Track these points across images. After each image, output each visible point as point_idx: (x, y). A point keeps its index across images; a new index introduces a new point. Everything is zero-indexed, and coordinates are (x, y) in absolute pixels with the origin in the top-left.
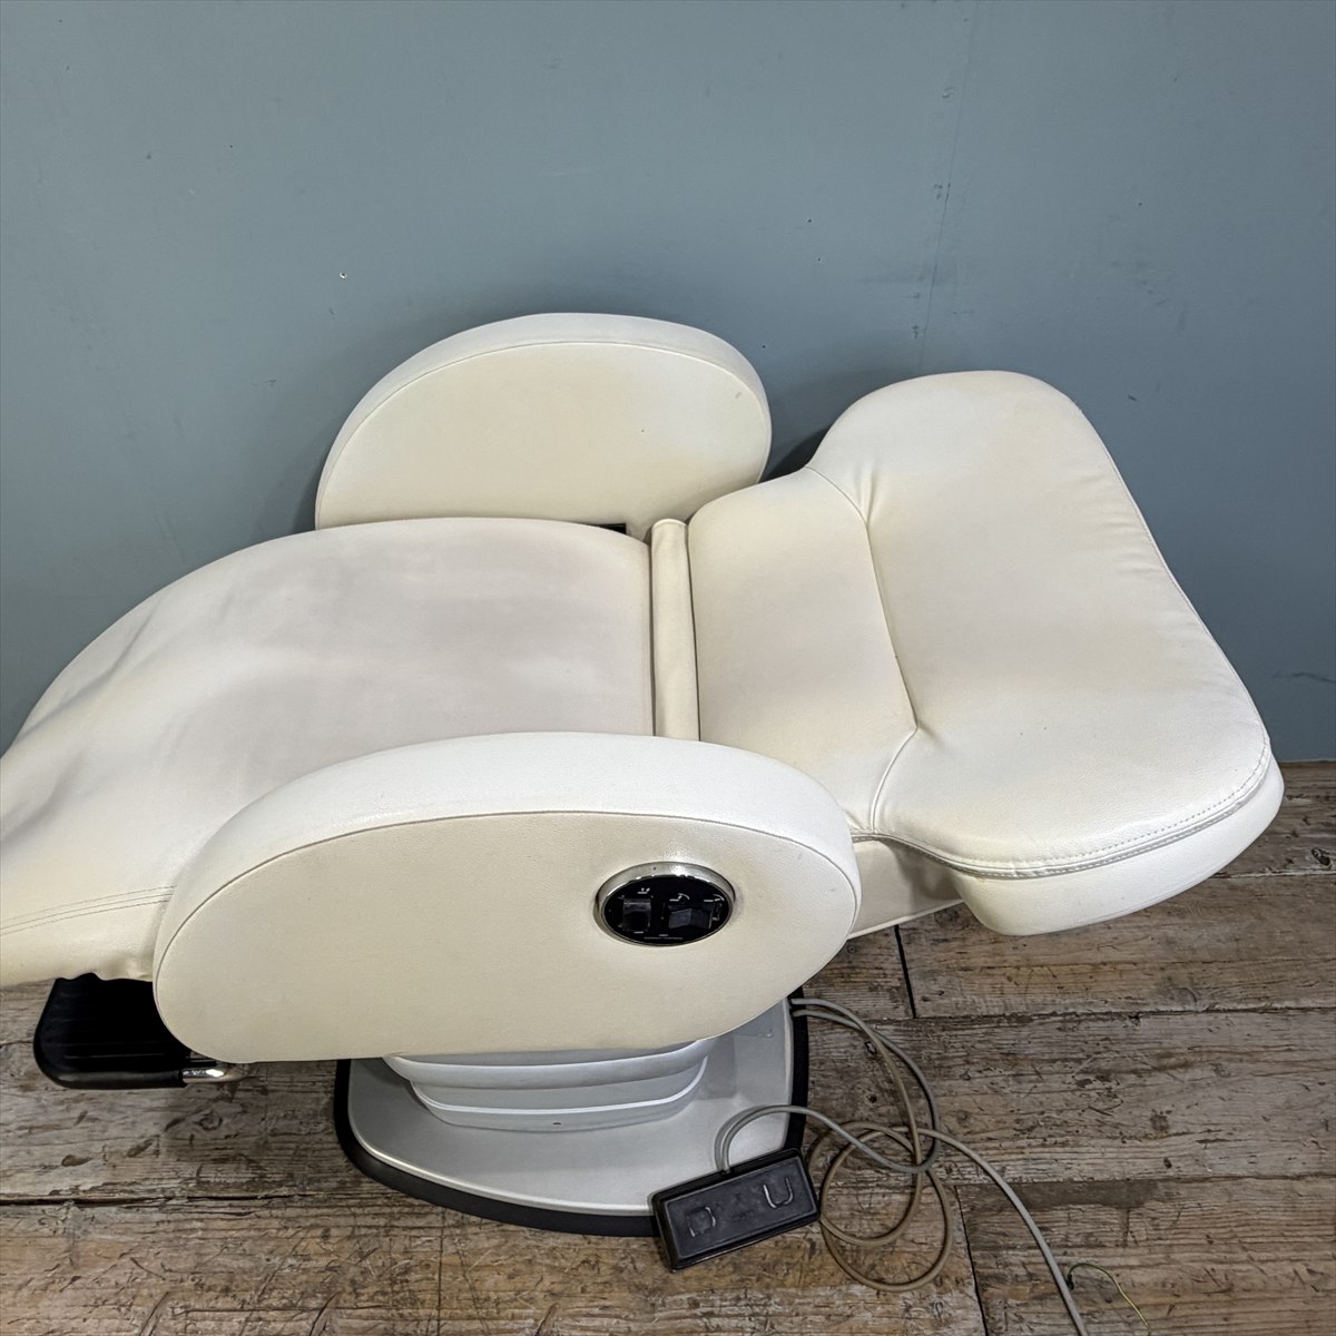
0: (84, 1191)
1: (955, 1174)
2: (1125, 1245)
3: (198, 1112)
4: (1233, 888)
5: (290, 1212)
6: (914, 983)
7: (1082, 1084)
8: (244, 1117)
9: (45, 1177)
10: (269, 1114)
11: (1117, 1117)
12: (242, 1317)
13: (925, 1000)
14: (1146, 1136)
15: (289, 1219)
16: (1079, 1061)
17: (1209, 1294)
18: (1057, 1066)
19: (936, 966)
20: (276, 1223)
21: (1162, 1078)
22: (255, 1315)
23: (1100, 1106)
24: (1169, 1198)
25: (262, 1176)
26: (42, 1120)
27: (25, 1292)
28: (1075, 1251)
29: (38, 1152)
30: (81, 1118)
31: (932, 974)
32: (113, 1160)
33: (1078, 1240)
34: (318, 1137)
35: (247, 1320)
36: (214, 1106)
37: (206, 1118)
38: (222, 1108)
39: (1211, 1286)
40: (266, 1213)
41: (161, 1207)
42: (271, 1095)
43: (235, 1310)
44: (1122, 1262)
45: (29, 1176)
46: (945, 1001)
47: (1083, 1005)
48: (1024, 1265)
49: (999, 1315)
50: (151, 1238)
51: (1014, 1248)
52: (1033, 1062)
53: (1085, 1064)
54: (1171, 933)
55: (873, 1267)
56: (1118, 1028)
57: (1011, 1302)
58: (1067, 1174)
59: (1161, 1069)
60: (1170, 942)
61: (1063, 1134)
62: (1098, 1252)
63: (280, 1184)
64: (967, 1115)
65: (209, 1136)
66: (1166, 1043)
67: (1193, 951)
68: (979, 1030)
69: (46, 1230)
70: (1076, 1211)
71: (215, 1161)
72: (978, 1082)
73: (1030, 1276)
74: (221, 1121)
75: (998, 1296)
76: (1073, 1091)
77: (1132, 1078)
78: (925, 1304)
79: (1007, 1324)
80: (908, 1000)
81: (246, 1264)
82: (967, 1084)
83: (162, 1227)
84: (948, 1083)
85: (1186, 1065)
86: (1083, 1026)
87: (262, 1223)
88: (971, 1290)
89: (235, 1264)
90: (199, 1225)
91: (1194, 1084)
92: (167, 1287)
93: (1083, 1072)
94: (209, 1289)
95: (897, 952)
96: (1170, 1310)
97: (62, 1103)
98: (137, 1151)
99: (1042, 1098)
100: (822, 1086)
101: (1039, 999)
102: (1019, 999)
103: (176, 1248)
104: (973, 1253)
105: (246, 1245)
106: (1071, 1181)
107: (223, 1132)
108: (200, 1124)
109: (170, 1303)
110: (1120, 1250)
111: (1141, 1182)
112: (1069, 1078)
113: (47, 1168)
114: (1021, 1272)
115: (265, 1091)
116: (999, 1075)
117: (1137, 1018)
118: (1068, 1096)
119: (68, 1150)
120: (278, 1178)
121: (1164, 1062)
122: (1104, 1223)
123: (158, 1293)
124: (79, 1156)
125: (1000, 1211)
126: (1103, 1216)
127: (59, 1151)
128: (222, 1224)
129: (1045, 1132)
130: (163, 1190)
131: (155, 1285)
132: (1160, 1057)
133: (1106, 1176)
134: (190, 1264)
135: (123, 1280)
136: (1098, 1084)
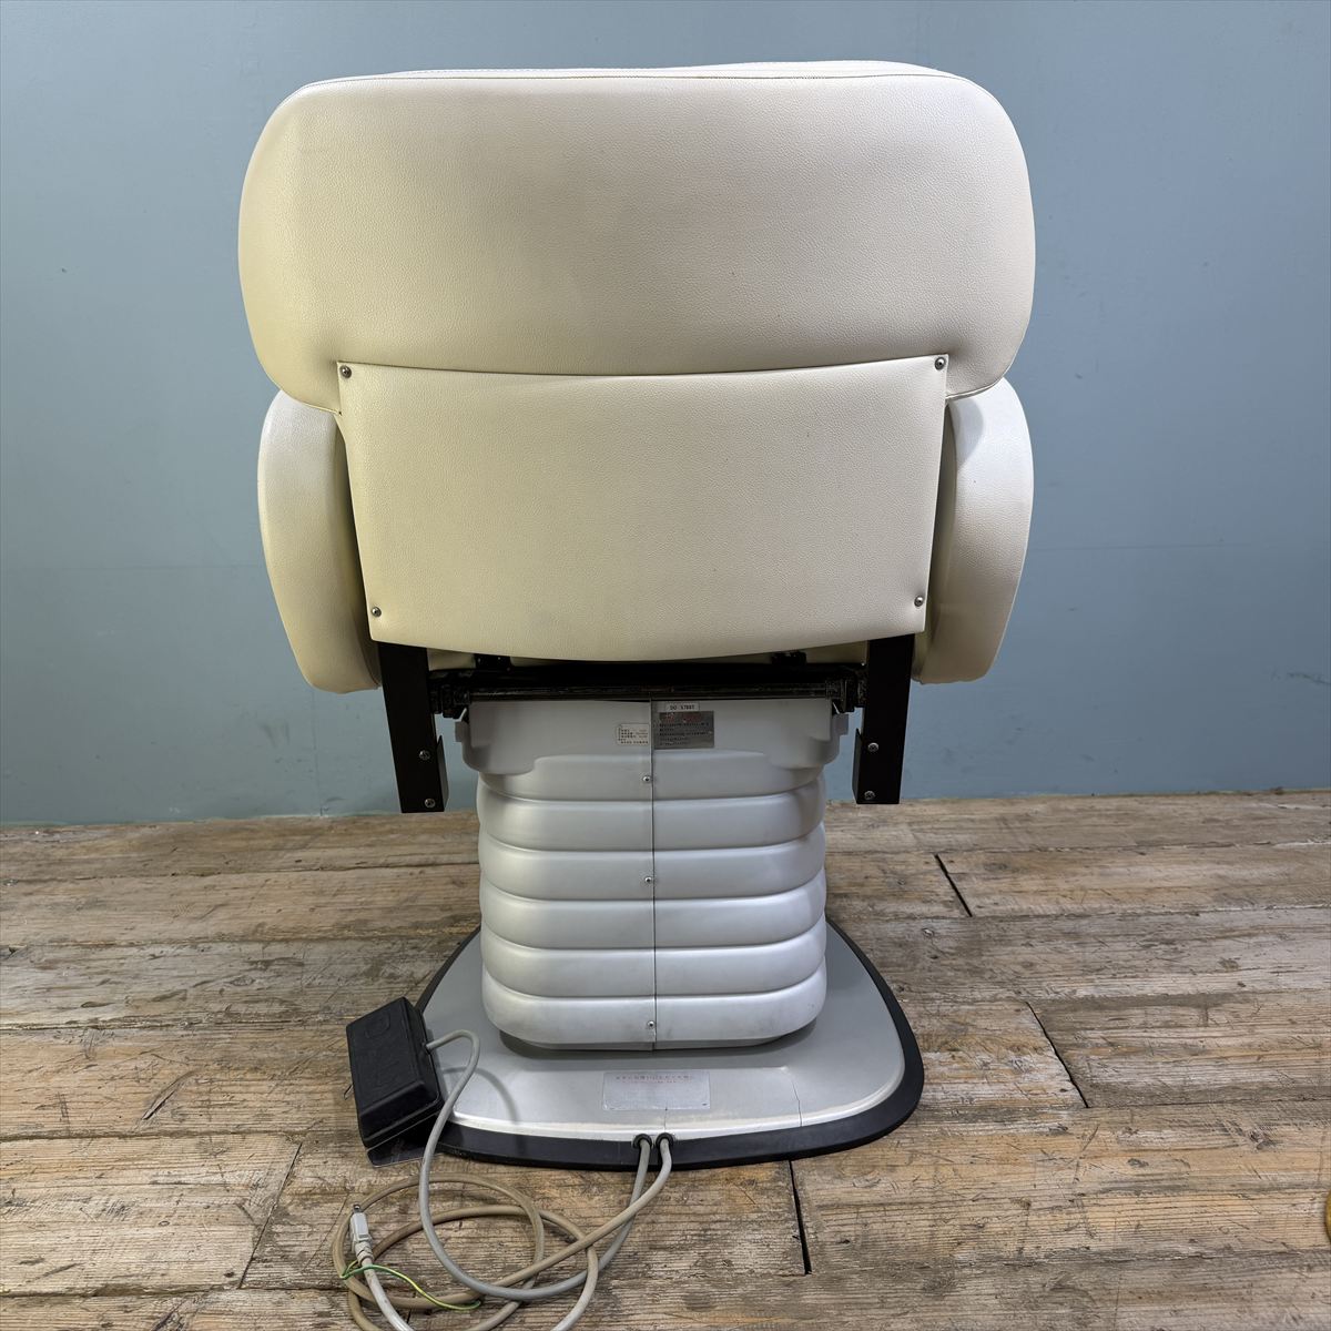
0: (104, 1021)
1: (1024, 994)
2: (1206, 1026)
3: (230, 976)
4: (1278, 850)
5: (323, 1027)
6: (967, 900)
7: (1148, 947)
8: (280, 978)
9: (63, 1014)
10: (305, 976)
11: (1185, 962)
12: (273, 1084)
13: (980, 907)
14: (1216, 971)
15: (325, 1031)
16: (1143, 935)
17: (1297, 1050)
18: (1119, 938)
19: (988, 891)
20: (312, 1034)
21: (1227, 942)
22: (286, 1082)
23: (1168, 957)
24: (1247, 1001)
25: (296, 1009)
26: (63, 984)
27: (35, 1074)
28: (1156, 1030)
29: (55, 1001)
30: (103, 983)
31: (986, 895)
32: (135, 1003)
33: (1158, 1024)
34: (357, 987)
35: (277, 1085)
36: (246, 973)
37: (238, 980)
38: (253, 974)
39: (1298, 1045)
40: (302, 1028)
41: (186, 1028)
42: (307, 967)
43: (264, 1080)
44: (1206, 1035)
45: (48, 1013)
46: (1001, 908)
47: (1141, 908)
48: (1104, 1038)
49: (1082, 1064)
50: (174, 1043)
51: (1092, 1029)
52: (1094, 936)
53: (1149, 937)
54: (1221, 872)
55: (947, 1043)
56: (1179, 919)
57: (1093, 1057)
58: (1140, 992)
59: (1225, 938)
60: (1220, 877)
61: (1133, 972)
62: (1178, 1030)
63: (316, 1013)
64: (1032, 965)
65: (239, 989)
66: (1227, 925)
67: (1246, 881)
68: (1038, 922)
69: (62, 1041)
70: (1151, 1010)
71: (246, 1002)
72: (1040, 947)
73: (1111, 1044)
74: (253, 981)
75: (1079, 1055)
76: (1139, 950)
77: (1198, 943)
78: (1005, 1061)
79: (1090, 1068)
80: (962, 907)
81: (278, 1055)
82: (1030, 948)
83: (185, 1038)
84: (1010, 948)
85: (1250, 935)
86: (1143, 919)
87: (296, 1034)
88: (1051, 1053)
89: (266, 1056)
90: (227, 1036)
91: (1260, 945)
92: (191, 1068)
93: (1147, 941)
94: (237, 1069)
95: (948, 884)
96: (1259, 1058)
97: (84, 975)
98: (162, 998)
99: (1109, 955)
100: (881, 951)
101: (1097, 906)
102: (1075, 906)
103: (203, 1049)
104: (1049, 1033)
105: (277, 1046)
106: (1146, 995)
107: (256, 986)
108: (231, 983)
109: (194, 1077)
110: (1202, 1029)
111: (1217, 995)
112: (1133, 944)
113: (63, 1009)
114: (1101, 1041)
115: (301, 964)
116: (1061, 944)
117: (1197, 915)
118: (1136, 953)
119: (87, 999)
120: (313, 1010)
121: (1227, 933)
122: (1183, 1015)
123: (182, 1073)
124: (99, 1001)
125: (1075, 1010)
126: (1181, 1011)
127: (77, 999)
128: (252, 1036)
129: (1113, 972)
130: (189, 1019)
131: (177, 1069)
132: (1221, 932)
133: (1180, 992)
134: (217, 1055)
135: (143, 1066)
136: (1163, 946)
